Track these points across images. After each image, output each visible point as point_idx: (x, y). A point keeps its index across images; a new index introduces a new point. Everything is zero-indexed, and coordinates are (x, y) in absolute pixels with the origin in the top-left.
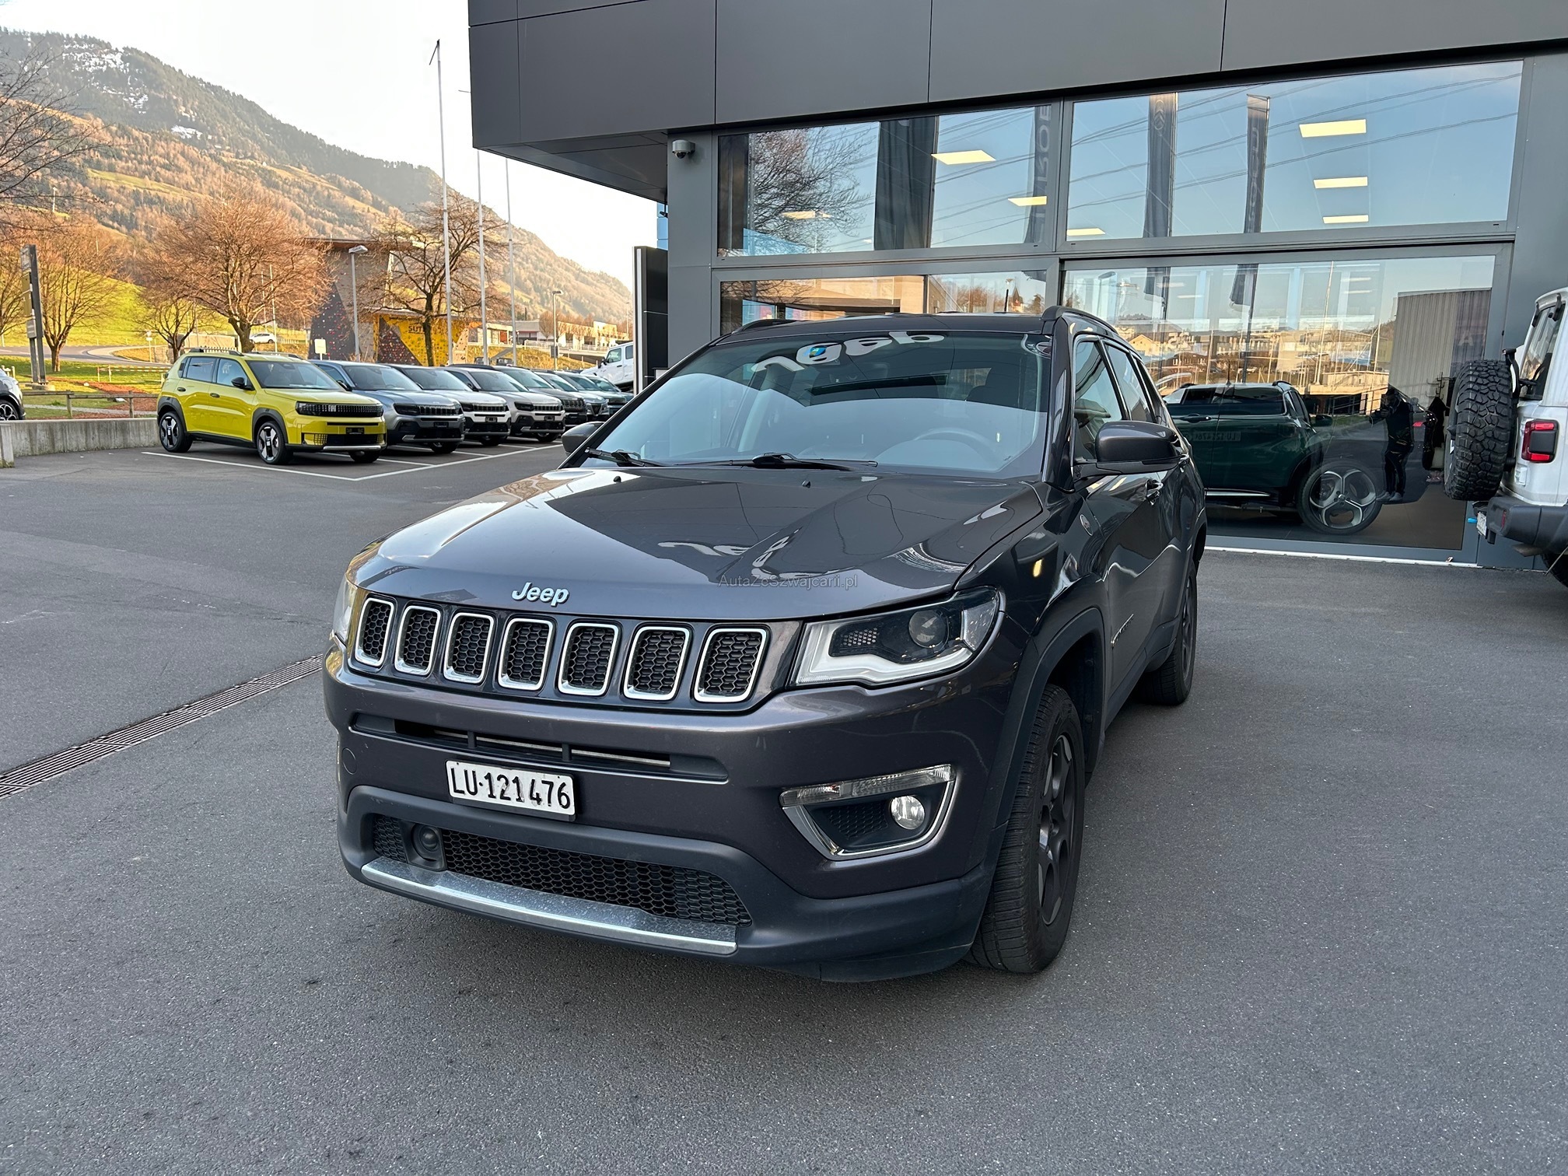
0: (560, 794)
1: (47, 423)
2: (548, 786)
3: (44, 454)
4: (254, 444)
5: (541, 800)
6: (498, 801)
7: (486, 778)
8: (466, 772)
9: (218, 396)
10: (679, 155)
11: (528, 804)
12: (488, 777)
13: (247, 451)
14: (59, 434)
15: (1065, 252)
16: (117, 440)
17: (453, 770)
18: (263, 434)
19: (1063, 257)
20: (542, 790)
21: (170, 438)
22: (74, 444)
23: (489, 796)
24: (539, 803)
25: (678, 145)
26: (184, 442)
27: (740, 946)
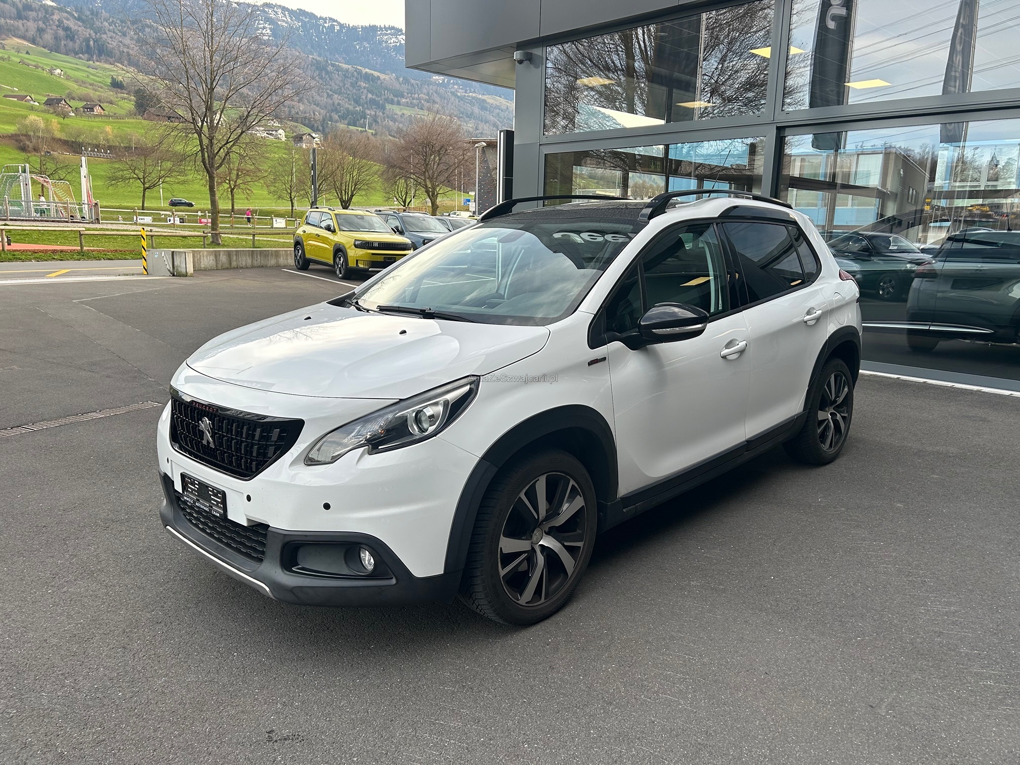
1: (227, 251)
3: (224, 269)
4: (333, 266)
9: (319, 236)
10: (518, 62)
13: (329, 271)
14: (234, 258)
15: (781, 121)
16: (272, 262)
18: (338, 259)
19: (779, 125)
21: (298, 262)
22: (244, 263)
25: (517, 55)
26: (304, 264)
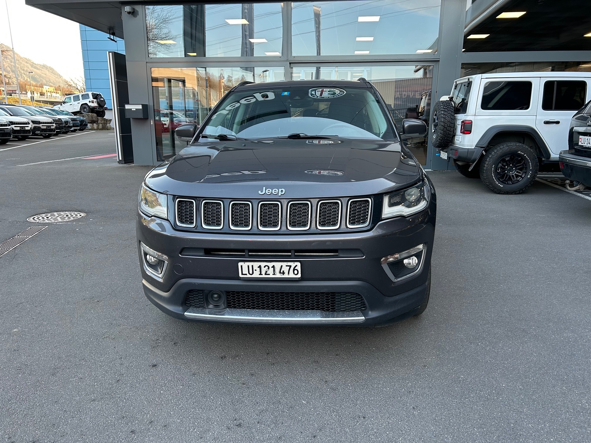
0: (294, 270)
2: (289, 267)
5: (284, 273)
6: (264, 276)
7: (258, 267)
8: (248, 266)
10: (128, 13)
11: (278, 275)
12: (260, 267)
15: (292, 60)
17: (242, 266)
19: (291, 62)
20: (285, 269)
23: (259, 274)
24: (283, 274)
25: (127, 8)
27: (366, 318)
